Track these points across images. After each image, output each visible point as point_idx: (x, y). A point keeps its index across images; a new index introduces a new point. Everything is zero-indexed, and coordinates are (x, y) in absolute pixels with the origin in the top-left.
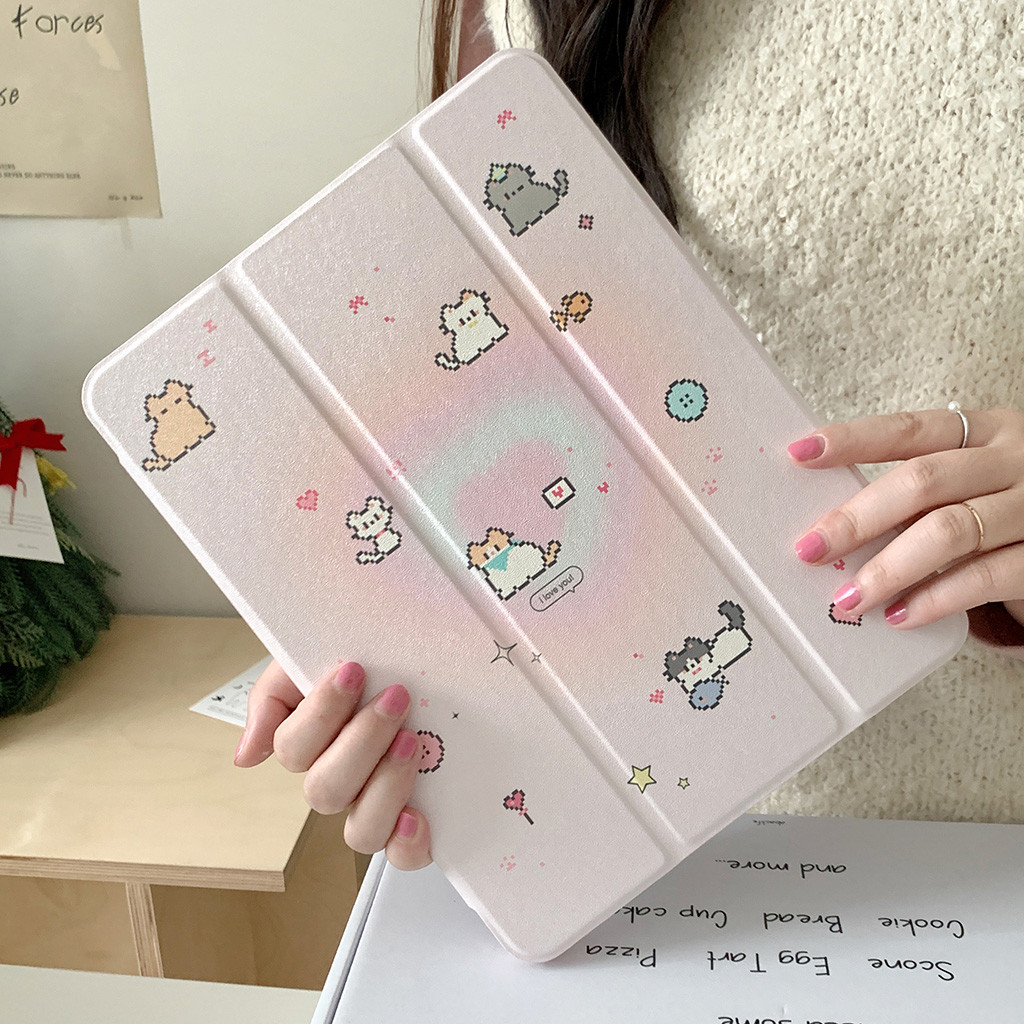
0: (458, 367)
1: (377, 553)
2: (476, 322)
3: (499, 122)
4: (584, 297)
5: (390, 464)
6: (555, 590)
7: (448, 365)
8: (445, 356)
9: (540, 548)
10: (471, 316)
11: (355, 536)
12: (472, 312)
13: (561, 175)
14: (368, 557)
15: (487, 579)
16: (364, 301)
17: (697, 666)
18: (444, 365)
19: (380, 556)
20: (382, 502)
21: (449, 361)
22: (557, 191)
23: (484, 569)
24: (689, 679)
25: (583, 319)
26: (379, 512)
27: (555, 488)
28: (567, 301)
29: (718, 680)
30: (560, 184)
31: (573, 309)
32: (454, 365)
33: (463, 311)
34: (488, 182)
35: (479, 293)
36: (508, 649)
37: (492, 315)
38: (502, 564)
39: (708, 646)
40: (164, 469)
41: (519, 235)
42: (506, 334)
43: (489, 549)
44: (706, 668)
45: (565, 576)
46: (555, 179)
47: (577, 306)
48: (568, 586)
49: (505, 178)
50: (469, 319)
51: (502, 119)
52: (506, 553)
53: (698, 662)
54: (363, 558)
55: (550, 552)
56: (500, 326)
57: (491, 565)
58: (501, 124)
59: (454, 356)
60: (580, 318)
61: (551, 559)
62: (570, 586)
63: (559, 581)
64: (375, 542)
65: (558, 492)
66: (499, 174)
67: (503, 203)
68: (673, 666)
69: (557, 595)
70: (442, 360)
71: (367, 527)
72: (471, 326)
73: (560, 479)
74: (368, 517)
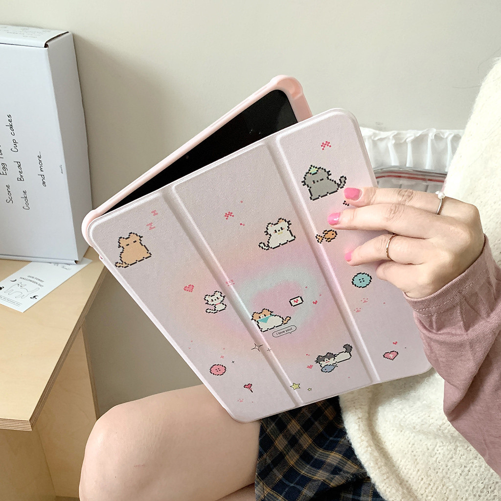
0: (268, 249)
1: (215, 310)
2: (282, 232)
3: (322, 146)
4: (334, 233)
5: (228, 280)
6: (284, 332)
7: (264, 247)
8: (264, 244)
9: (282, 318)
10: (280, 230)
11: (207, 303)
12: (281, 228)
13: (343, 179)
14: (211, 311)
15: (258, 325)
16: (232, 215)
17: (328, 360)
18: (262, 247)
19: (216, 311)
20: (221, 293)
21: (265, 246)
22: (339, 185)
23: (257, 321)
24: (323, 364)
25: (330, 241)
26: (219, 297)
27: (295, 300)
28: (326, 232)
29: (334, 366)
30: (341, 182)
31: (327, 236)
32: (266, 248)
33: (278, 227)
34: (307, 173)
35: (287, 221)
36: (260, 346)
37: (290, 231)
38: (265, 321)
39: (335, 356)
40: (125, 267)
41: (313, 200)
42: (294, 240)
43: (262, 315)
44: (332, 361)
45: (290, 328)
46: (340, 180)
47: (330, 235)
48: (289, 331)
49: (316, 173)
50: (279, 231)
51: (324, 145)
52: (268, 318)
53: (329, 359)
54: (208, 311)
55: (285, 320)
56: (292, 236)
57: (260, 321)
58: (323, 147)
59: (268, 245)
60: (329, 240)
61: (285, 322)
62: (290, 331)
63: (286, 329)
64: (215, 307)
65: (296, 301)
66: (313, 170)
67: (311, 184)
68: (319, 359)
69: (284, 333)
70: (262, 245)
71: (213, 301)
72: (279, 234)
73: (299, 297)
74: (213, 298)
